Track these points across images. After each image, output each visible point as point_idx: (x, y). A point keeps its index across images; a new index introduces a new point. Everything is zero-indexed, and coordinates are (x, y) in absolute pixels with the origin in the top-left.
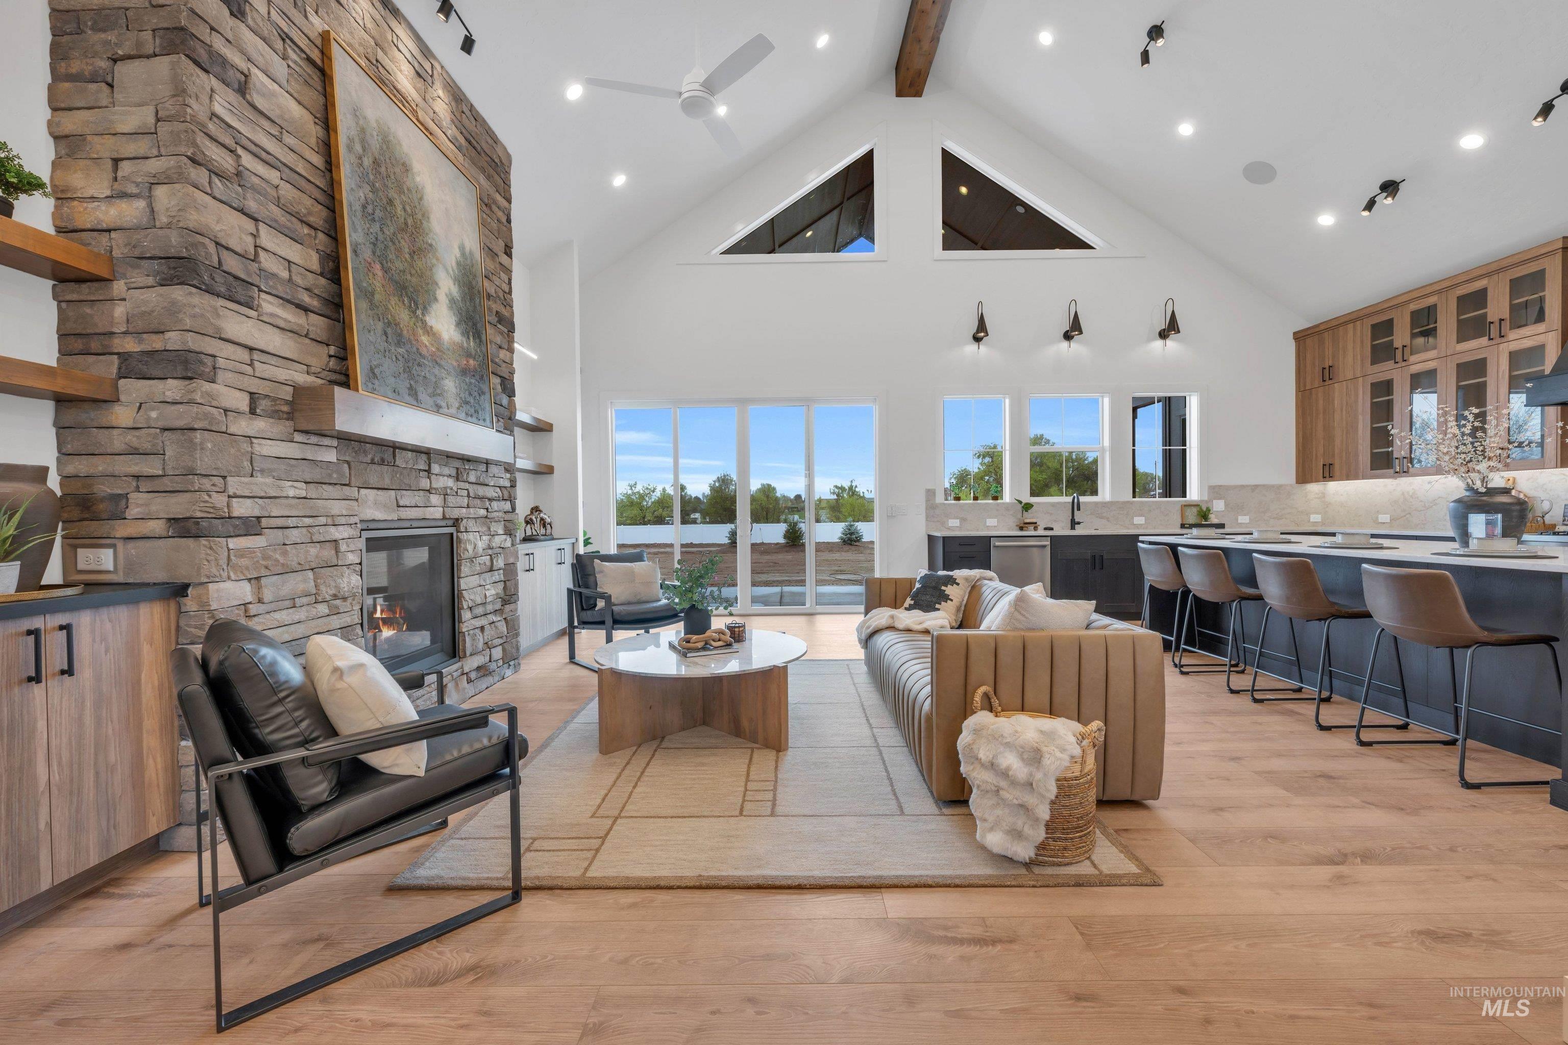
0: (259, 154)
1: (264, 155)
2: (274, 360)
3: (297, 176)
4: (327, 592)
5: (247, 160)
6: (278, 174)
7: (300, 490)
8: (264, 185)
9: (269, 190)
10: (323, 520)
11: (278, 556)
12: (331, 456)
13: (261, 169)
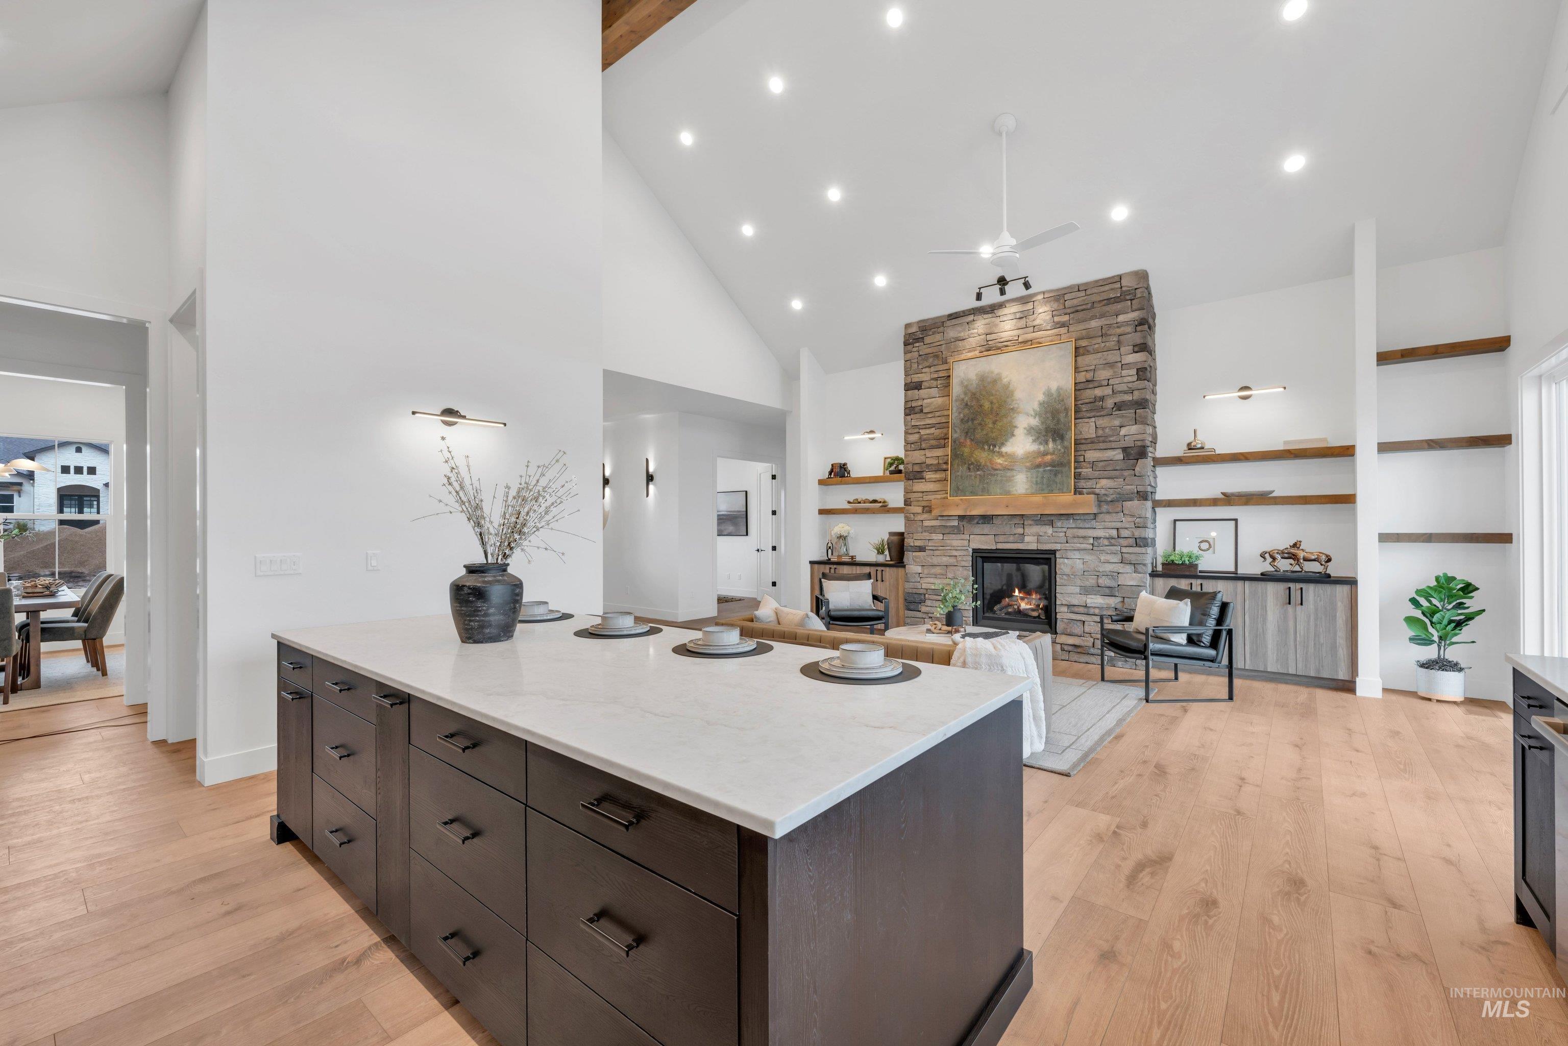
0: (927, 426)
1: (928, 426)
2: (931, 493)
3: (941, 424)
4: (950, 575)
5: (923, 432)
6: (934, 428)
7: (940, 537)
8: (928, 436)
9: (930, 436)
10: (949, 548)
11: (929, 559)
12: (955, 523)
13: (928, 431)
